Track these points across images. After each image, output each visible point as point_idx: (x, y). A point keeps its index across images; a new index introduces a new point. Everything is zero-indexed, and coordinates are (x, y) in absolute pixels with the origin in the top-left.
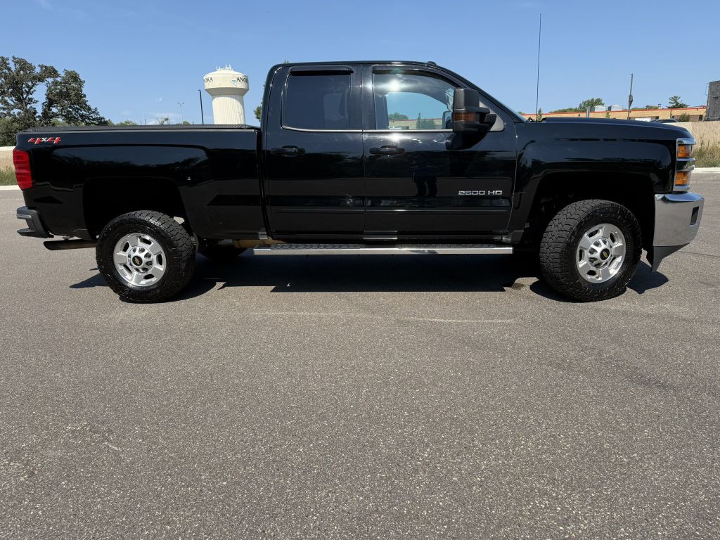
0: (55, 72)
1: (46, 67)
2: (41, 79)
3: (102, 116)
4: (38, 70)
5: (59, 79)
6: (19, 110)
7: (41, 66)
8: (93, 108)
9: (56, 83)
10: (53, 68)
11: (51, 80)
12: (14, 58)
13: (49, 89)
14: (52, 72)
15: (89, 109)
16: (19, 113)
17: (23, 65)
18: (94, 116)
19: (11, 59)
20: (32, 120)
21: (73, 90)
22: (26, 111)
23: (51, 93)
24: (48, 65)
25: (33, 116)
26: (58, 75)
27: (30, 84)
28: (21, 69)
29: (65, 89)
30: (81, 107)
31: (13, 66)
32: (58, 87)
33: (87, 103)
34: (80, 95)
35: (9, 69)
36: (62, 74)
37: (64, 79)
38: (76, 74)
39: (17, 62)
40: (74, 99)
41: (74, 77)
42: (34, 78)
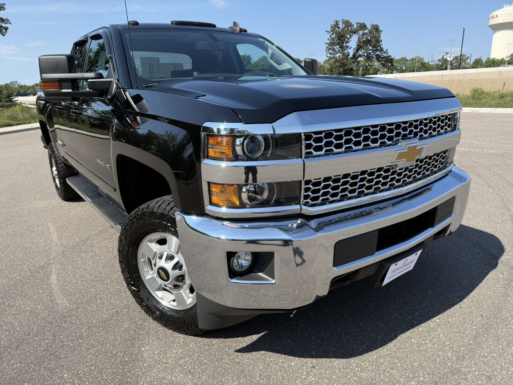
0: (365, 26)
1: (360, 24)
2: (355, 32)
3: (390, 54)
4: (355, 26)
5: (366, 31)
6: (340, 54)
7: (357, 24)
8: (385, 49)
9: (364, 34)
10: (364, 24)
11: (361, 32)
12: (343, 20)
13: (359, 38)
14: (363, 26)
15: (382, 50)
16: (339, 56)
17: (347, 24)
18: (385, 55)
19: (341, 21)
21: (375, 37)
22: (344, 54)
23: (360, 41)
24: (361, 22)
25: (347, 58)
26: (366, 28)
27: (348, 36)
28: (345, 27)
29: (369, 38)
30: (377, 49)
31: (341, 26)
32: (365, 36)
33: (382, 46)
34: (378, 41)
35: (339, 28)
36: (369, 27)
37: (369, 30)
38: (378, 26)
39: (343, 23)
40: (373, 43)
41: (376, 29)
42: (352, 32)
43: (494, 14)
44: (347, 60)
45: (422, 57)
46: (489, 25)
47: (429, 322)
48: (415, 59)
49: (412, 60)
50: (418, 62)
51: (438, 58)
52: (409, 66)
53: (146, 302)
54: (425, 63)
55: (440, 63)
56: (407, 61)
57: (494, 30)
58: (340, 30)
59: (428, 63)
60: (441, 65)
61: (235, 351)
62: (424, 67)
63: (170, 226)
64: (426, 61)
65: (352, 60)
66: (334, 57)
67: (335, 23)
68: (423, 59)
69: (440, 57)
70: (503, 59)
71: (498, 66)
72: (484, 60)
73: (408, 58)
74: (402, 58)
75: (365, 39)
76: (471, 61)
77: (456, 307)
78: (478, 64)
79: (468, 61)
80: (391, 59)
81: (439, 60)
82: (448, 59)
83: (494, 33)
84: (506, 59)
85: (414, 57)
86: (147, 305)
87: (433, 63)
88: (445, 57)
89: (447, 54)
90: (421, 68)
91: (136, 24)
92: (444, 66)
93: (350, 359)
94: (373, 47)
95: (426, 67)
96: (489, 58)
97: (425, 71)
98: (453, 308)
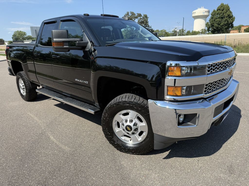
0: (141, 15)
1: (139, 14)
2: (136, 18)
3: (152, 28)
4: (136, 15)
5: (141, 17)
6: (130, 29)
7: (137, 14)
8: (150, 26)
9: (140, 19)
10: (140, 14)
11: (139, 18)
12: (131, 12)
13: (139, 20)
14: (140, 15)
15: (149, 26)
16: (129, 30)
17: (133, 14)
18: (150, 28)
19: (130, 12)
20: (132, 32)
21: (145, 20)
22: (131, 29)
23: (139, 22)
24: (139, 13)
25: (133, 30)
26: (141, 16)
27: (134, 19)
28: (132, 15)
29: (143, 20)
30: (147, 26)
31: (130, 14)
32: (141, 20)
33: (149, 25)
34: (147, 22)
35: (129, 15)
36: (143, 16)
37: (143, 17)
38: (146, 15)
39: (131, 13)
40: (145, 23)
41: (146, 16)
42: (135, 18)
43: (194, 11)
44: (133, 31)
45: (165, 30)
46: (192, 16)
47: (230, 139)
48: (163, 31)
49: (161, 31)
50: (164, 32)
51: (172, 30)
52: (160, 34)
53: (117, 142)
54: (167, 33)
55: (173, 33)
56: (159, 31)
57: (194, 19)
58: (129, 16)
59: (168, 32)
60: (174, 34)
61: (163, 159)
62: (167, 35)
63: (134, 107)
64: (167, 31)
65: (135, 31)
66: (127, 30)
67: (127, 13)
68: (166, 30)
69: (173, 30)
70: (198, 31)
71: (197, 34)
72: (191, 32)
73: (160, 30)
74: (157, 30)
75: (141, 21)
76: (186, 32)
77: (236, 133)
78: (188, 33)
79: (185, 32)
80: (153, 30)
81: (173, 31)
82: (177, 31)
83: (195, 20)
84: (200, 31)
85: (162, 30)
86: (117, 144)
87: (170, 33)
88: (175, 30)
89: (176, 28)
90: (165, 35)
91: (88, 15)
92: (175, 34)
93: (210, 156)
94: (145, 25)
95: (167, 34)
96: (193, 31)
97: (167, 36)
98: (235, 133)
